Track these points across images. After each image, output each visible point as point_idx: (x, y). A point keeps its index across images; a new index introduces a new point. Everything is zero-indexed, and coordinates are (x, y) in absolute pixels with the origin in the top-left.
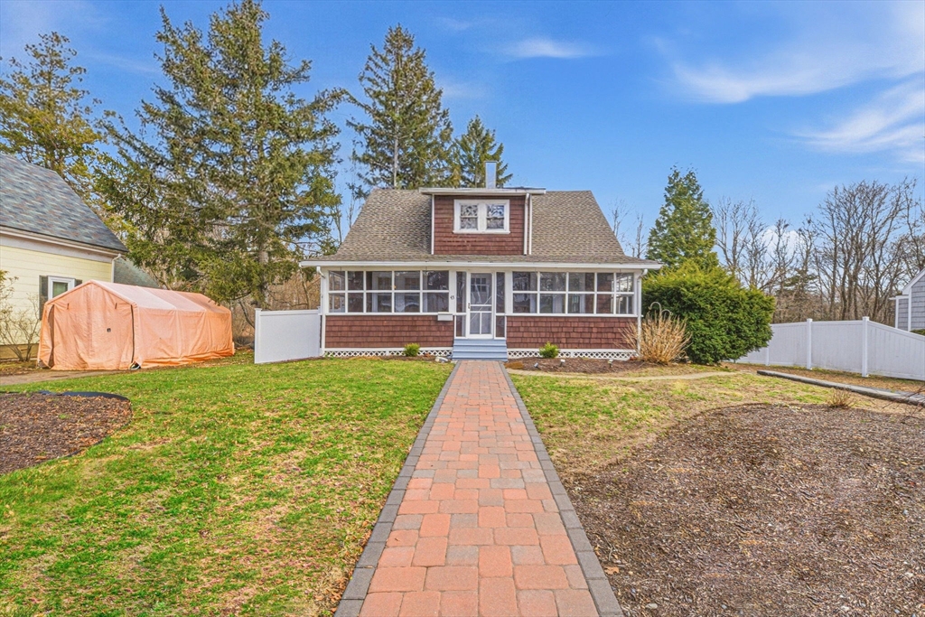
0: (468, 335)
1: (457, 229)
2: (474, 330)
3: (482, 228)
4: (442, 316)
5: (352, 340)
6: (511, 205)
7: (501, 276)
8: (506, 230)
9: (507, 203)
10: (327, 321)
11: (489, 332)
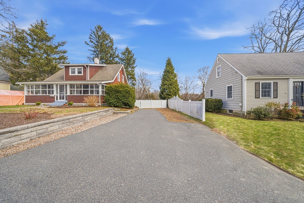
0: (59, 100)
1: (70, 74)
2: (60, 99)
3: (76, 74)
4: (51, 95)
5: (32, 101)
6: (83, 68)
7: (66, 85)
8: (82, 74)
9: (82, 68)
10: (26, 97)
11: (64, 99)
